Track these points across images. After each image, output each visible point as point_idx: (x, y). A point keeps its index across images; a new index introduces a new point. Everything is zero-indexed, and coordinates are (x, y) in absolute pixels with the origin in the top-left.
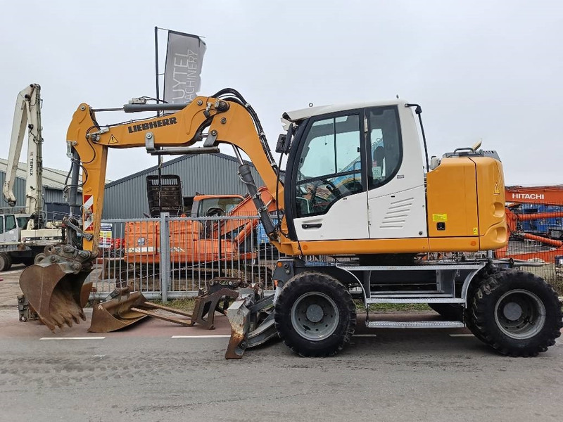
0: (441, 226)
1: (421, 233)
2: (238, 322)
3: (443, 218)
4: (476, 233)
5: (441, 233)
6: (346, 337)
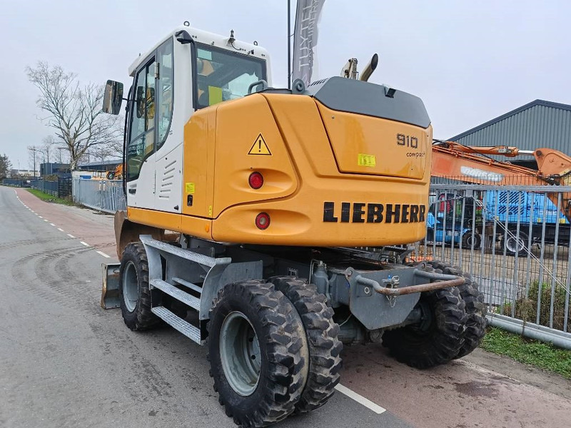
0: (190, 200)
1: (177, 208)
3: (192, 189)
4: (210, 215)
6: (139, 315)
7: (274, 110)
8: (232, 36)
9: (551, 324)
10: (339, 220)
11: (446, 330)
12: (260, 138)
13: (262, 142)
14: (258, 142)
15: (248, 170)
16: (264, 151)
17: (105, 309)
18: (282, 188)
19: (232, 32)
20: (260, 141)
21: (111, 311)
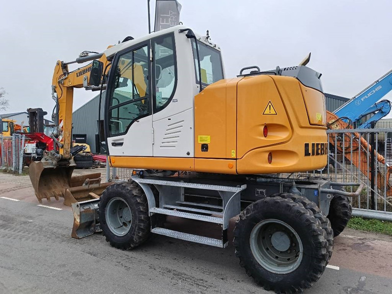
0: (205, 147)
1: (188, 154)
2: (77, 213)
3: (207, 140)
4: (234, 156)
5: (205, 154)
6: (135, 237)
7: (277, 85)
8: (208, 34)
9: (360, 207)
10: (311, 154)
11: (342, 215)
12: (270, 104)
13: (271, 106)
14: (269, 106)
15: (263, 125)
16: (273, 112)
17: (79, 239)
18: (282, 136)
19: (208, 31)
20: (270, 106)
21: (85, 239)
